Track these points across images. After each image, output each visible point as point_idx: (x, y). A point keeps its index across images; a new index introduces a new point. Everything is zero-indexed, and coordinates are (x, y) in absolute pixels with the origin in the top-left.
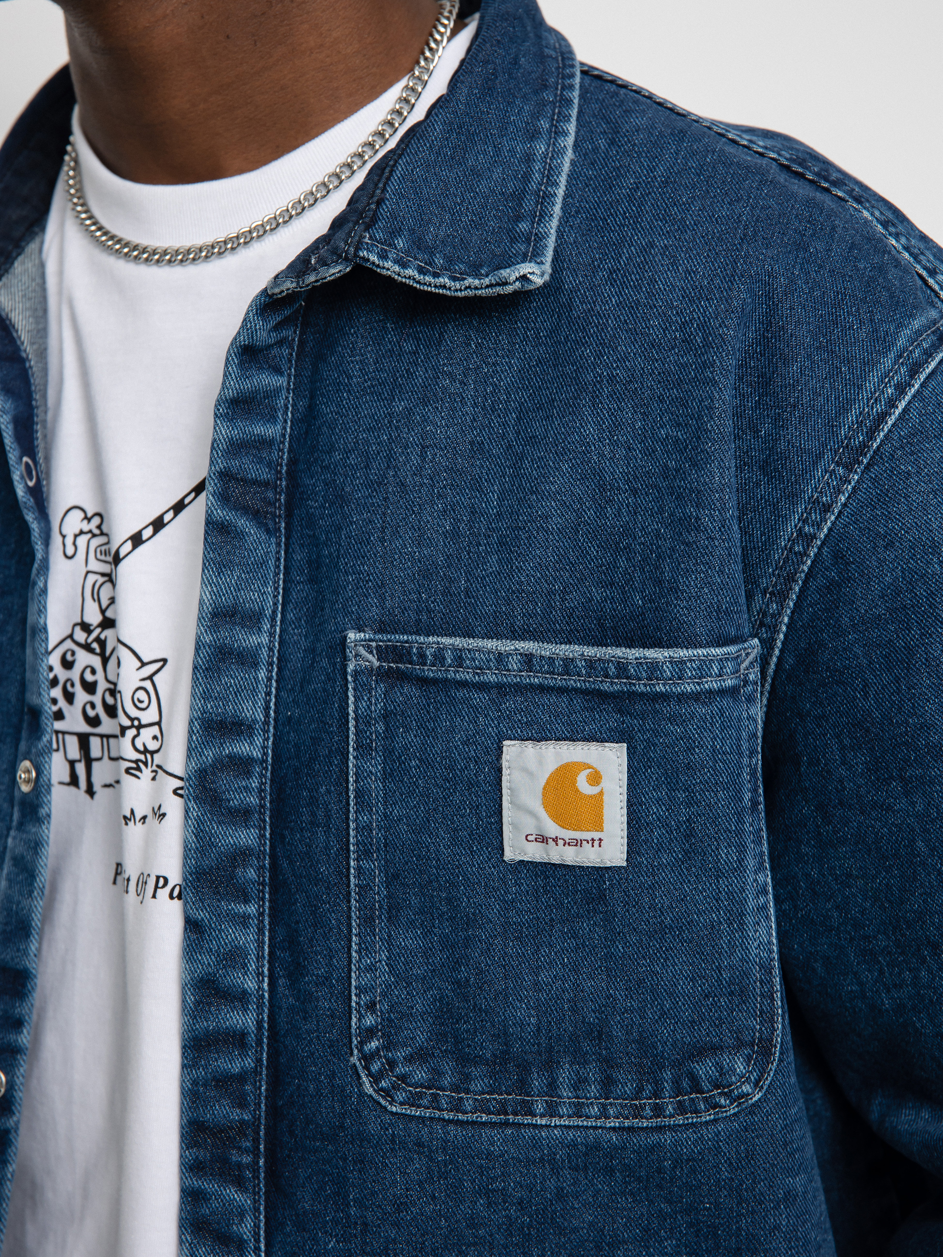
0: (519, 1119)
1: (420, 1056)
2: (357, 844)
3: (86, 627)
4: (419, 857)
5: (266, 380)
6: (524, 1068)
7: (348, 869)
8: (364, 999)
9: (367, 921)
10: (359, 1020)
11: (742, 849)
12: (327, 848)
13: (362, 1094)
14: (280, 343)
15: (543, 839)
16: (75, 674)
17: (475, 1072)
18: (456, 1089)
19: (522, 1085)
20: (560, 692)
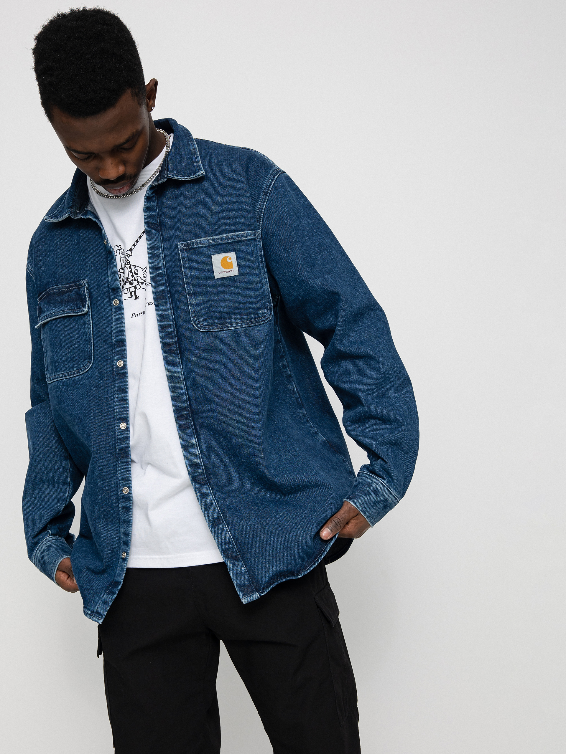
1: (205, 320)
2: (186, 282)
3: (122, 269)
4: (198, 281)
5: (152, 204)
6: (225, 318)
7: (185, 287)
8: (192, 310)
9: (190, 296)
10: (192, 315)
12: (180, 284)
13: (195, 329)
14: (153, 196)
15: (222, 272)
17: (216, 321)
18: (213, 325)
19: (225, 322)
20: (221, 244)
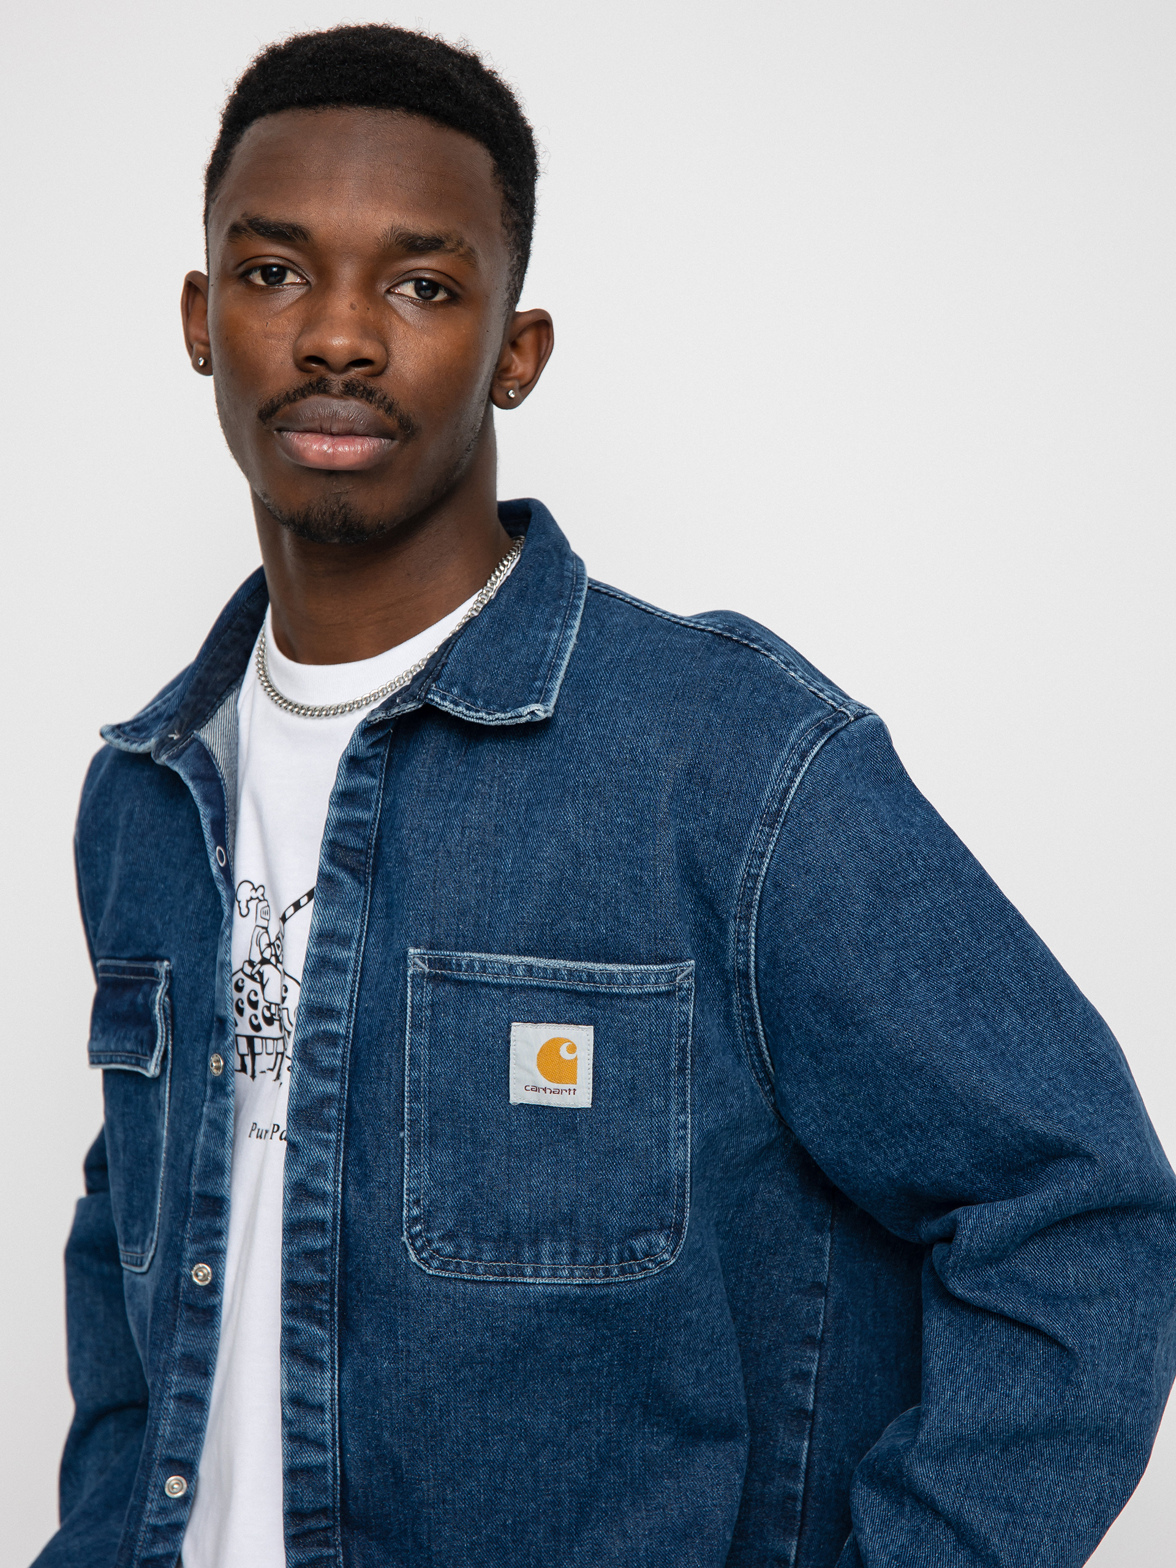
0: (514, 1279)
1: (449, 1236)
2: (409, 1092)
3: (251, 963)
4: (452, 1101)
5: (365, 781)
6: (519, 1244)
7: (403, 1109)
8: (413, 1197)
9: (415, 1144)
10: (409, 1211)
11: (667, 1098)
12: (389, 1095)
13: (408, 1263)
14: (375, 756)
15: (536, 1089)
16: (244, 996)
17: (485, 1246)
18: (473, 1258)
19: (517, 1256)
20: (551, 990)
